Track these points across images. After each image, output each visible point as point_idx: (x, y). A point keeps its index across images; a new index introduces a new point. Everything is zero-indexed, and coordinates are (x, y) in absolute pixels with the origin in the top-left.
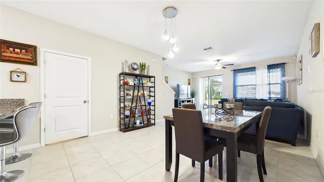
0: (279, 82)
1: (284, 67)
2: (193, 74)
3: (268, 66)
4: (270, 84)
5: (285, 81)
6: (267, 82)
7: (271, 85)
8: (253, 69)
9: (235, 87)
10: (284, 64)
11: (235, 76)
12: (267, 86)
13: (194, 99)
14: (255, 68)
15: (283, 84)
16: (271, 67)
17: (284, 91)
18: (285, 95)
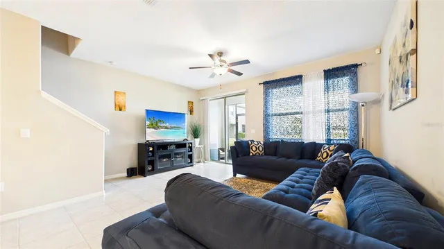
0: (347, 106)
1: (356, 74)
2: (199, 92)
3: (324, 71)
4: (328, 111)
5: (357, 103)
6: (323, 107)
7: (331, 113)
8: (296, 80)
9: (267, 116)
10: (356, 66)
11: (266, 94)
12: (323, 114)
13: (197, 140)
14: (300, 77)
15: (355, 110)
16: (330, 74)
17: (355, 126)
18: (357, 135)
